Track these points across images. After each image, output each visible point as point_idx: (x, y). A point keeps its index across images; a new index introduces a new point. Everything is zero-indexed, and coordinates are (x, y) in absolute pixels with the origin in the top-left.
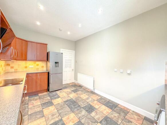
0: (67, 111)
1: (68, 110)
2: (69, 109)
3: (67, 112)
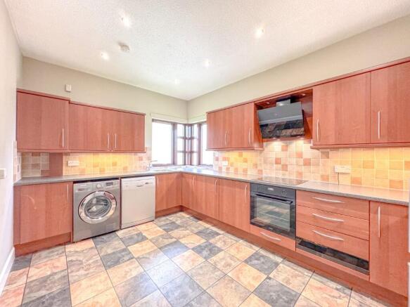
0: (199, 274)
1: (199, 278)
2: (198, 282)
3: (201, 272)
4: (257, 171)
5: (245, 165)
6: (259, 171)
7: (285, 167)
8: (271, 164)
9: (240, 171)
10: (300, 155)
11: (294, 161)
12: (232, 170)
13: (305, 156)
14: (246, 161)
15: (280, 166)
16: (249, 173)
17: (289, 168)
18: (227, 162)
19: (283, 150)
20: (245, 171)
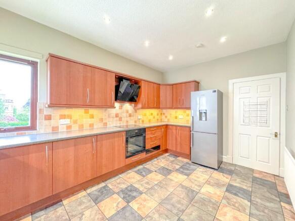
4: (102, 124)
5: (90, 121)
6: (104, 124)
7: (121, 119)
8: (113, 117)
9: (86, 126)
10: (127, 112)
11: (125, 115)
12: (75, 127)
13: (130, 112)
14: (92, 117)
15: (118, 118)
16: (95, 127)
17: (123, 119)
18: (69, 120)
19: (120, 108)
20: (91, 126)
